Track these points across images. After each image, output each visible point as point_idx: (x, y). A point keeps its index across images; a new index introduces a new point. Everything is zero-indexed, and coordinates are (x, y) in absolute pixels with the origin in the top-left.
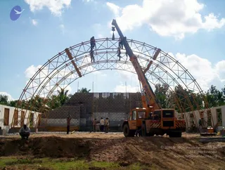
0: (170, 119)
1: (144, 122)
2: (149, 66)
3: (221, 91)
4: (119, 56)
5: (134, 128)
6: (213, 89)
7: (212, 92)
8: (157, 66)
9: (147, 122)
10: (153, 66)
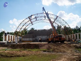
0: (60, 38)
1: (53, 39)
2: (54, 21)
3: (80, 28)
4: (45, 18)
5: (51, 40)
6: (77, 27)
7: (76, 28)
8: (57, 21)
9: (54, 39)
10: (56, 21)
